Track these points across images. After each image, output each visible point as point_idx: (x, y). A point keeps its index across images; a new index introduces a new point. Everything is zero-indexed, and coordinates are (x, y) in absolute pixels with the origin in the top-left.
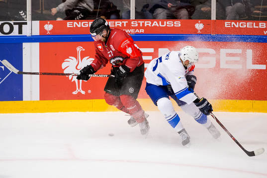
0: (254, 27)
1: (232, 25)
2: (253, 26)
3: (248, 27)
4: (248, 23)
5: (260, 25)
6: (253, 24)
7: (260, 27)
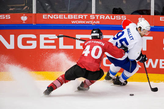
0: (65, 18)
1: (48, 17)
2: (63, 17)
3: (60, 18)
4: (60, 15)
5: (69, 17)
6: (63, 16)
7: (69, 18)
